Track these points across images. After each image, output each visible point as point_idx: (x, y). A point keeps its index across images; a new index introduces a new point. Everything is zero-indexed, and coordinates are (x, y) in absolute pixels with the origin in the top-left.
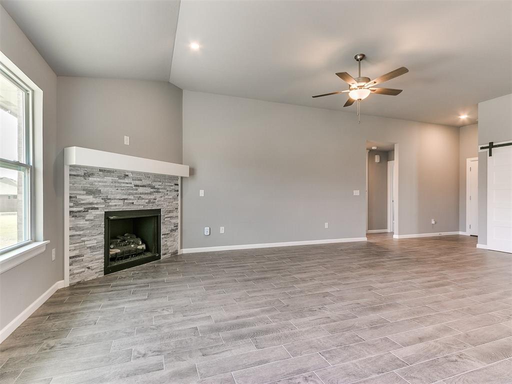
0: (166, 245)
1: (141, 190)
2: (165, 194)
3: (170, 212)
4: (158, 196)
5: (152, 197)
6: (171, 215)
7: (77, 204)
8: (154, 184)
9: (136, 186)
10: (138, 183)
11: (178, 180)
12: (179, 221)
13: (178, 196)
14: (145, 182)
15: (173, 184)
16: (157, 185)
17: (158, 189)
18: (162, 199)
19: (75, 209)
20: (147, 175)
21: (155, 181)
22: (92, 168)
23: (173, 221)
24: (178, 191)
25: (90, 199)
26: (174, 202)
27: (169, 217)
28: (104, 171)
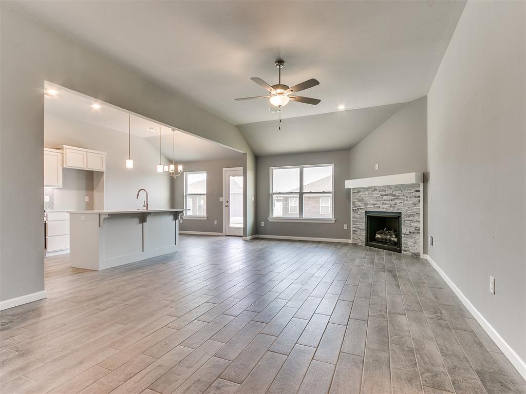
0: (406, 244)
1: (385, 198)
2: (404, 200)
3: (410, 216)
4: (398, 202)
5: (393, 203)
6: (410, 219)
7: (355, 206)
8: (394, 193)
9: (381, 195)
10: (383, 193)
11: (419, 186)
12: (421, 225)
13: (419, 201)
14: (388, 192)
15: (412, 191)
16: (397, 193)
17: (399, 196)
18: (402, 204)
19: (354, 208)
20: (389, 187)
21: (395, 190)
22: (360, 188)
23: (414, 224)
24: (419, 197)
25: (359, 204)
26: (415, 208)
27: (409, 220)
28: (366, 189)
